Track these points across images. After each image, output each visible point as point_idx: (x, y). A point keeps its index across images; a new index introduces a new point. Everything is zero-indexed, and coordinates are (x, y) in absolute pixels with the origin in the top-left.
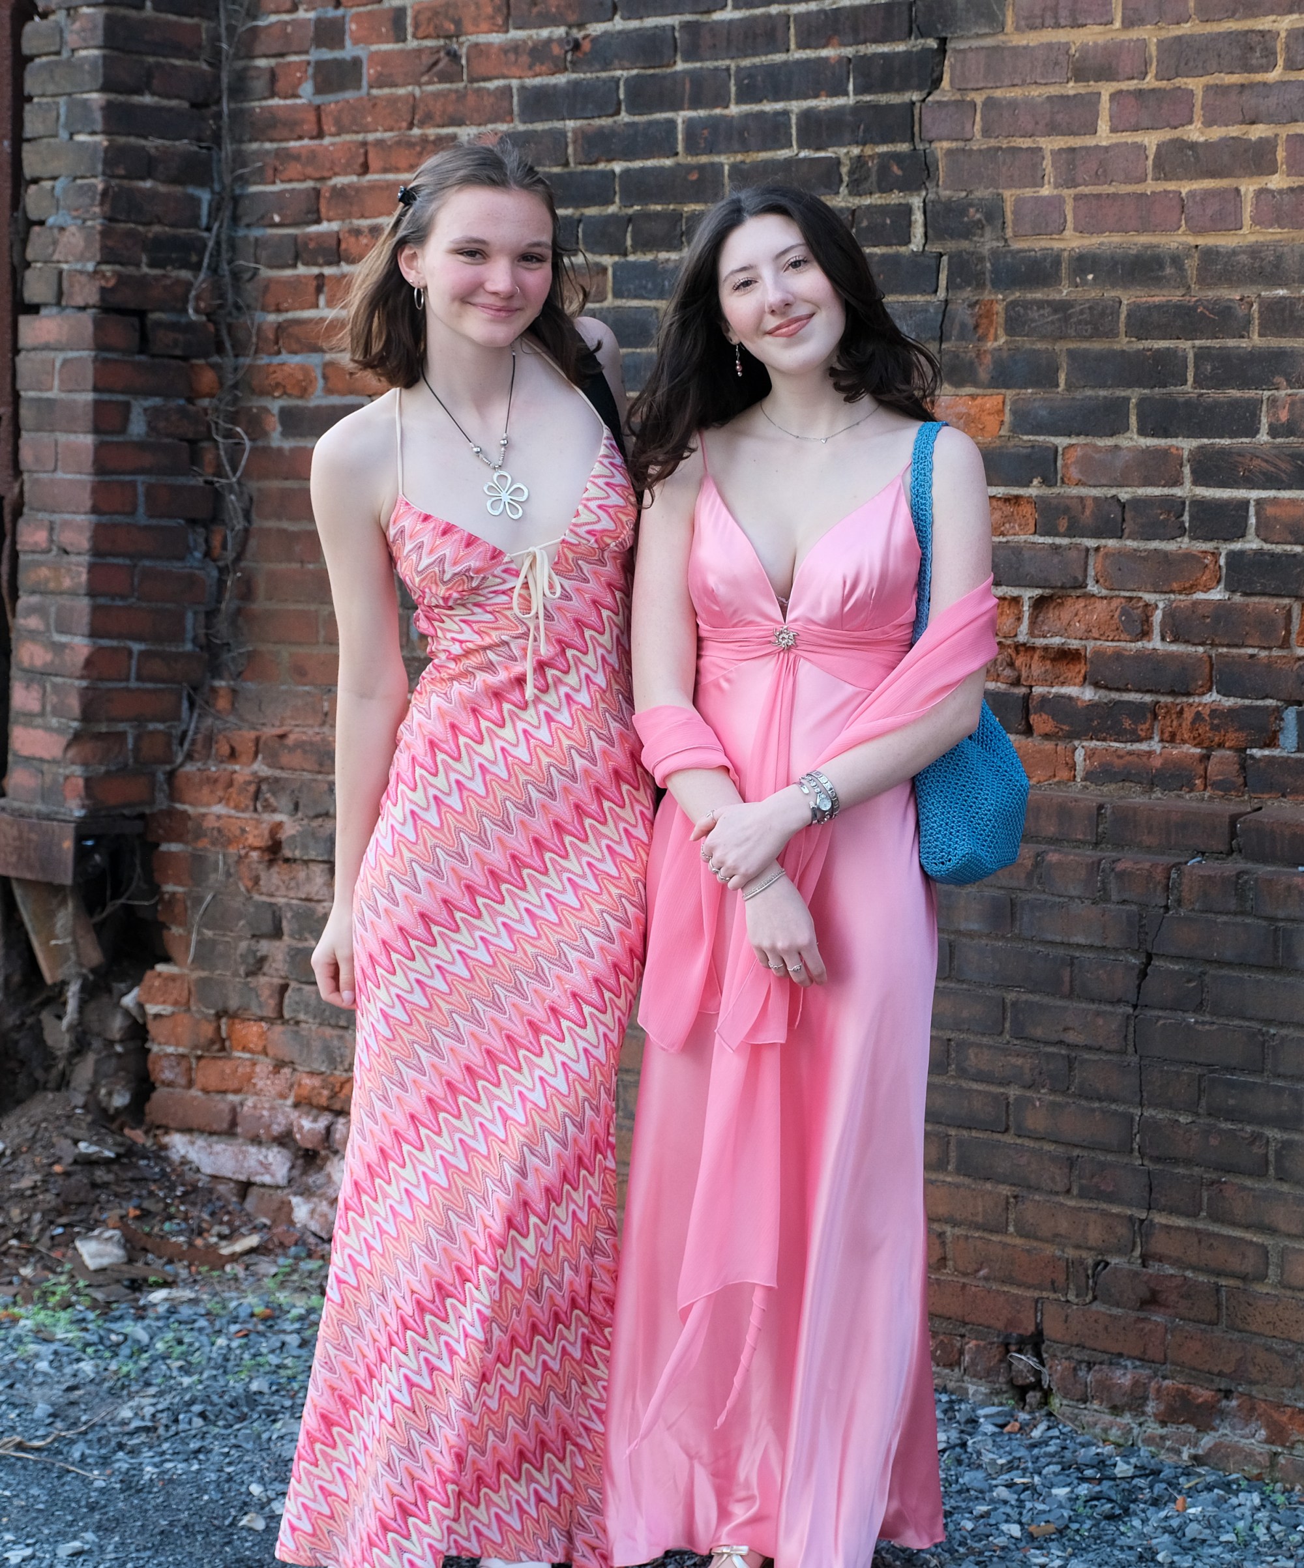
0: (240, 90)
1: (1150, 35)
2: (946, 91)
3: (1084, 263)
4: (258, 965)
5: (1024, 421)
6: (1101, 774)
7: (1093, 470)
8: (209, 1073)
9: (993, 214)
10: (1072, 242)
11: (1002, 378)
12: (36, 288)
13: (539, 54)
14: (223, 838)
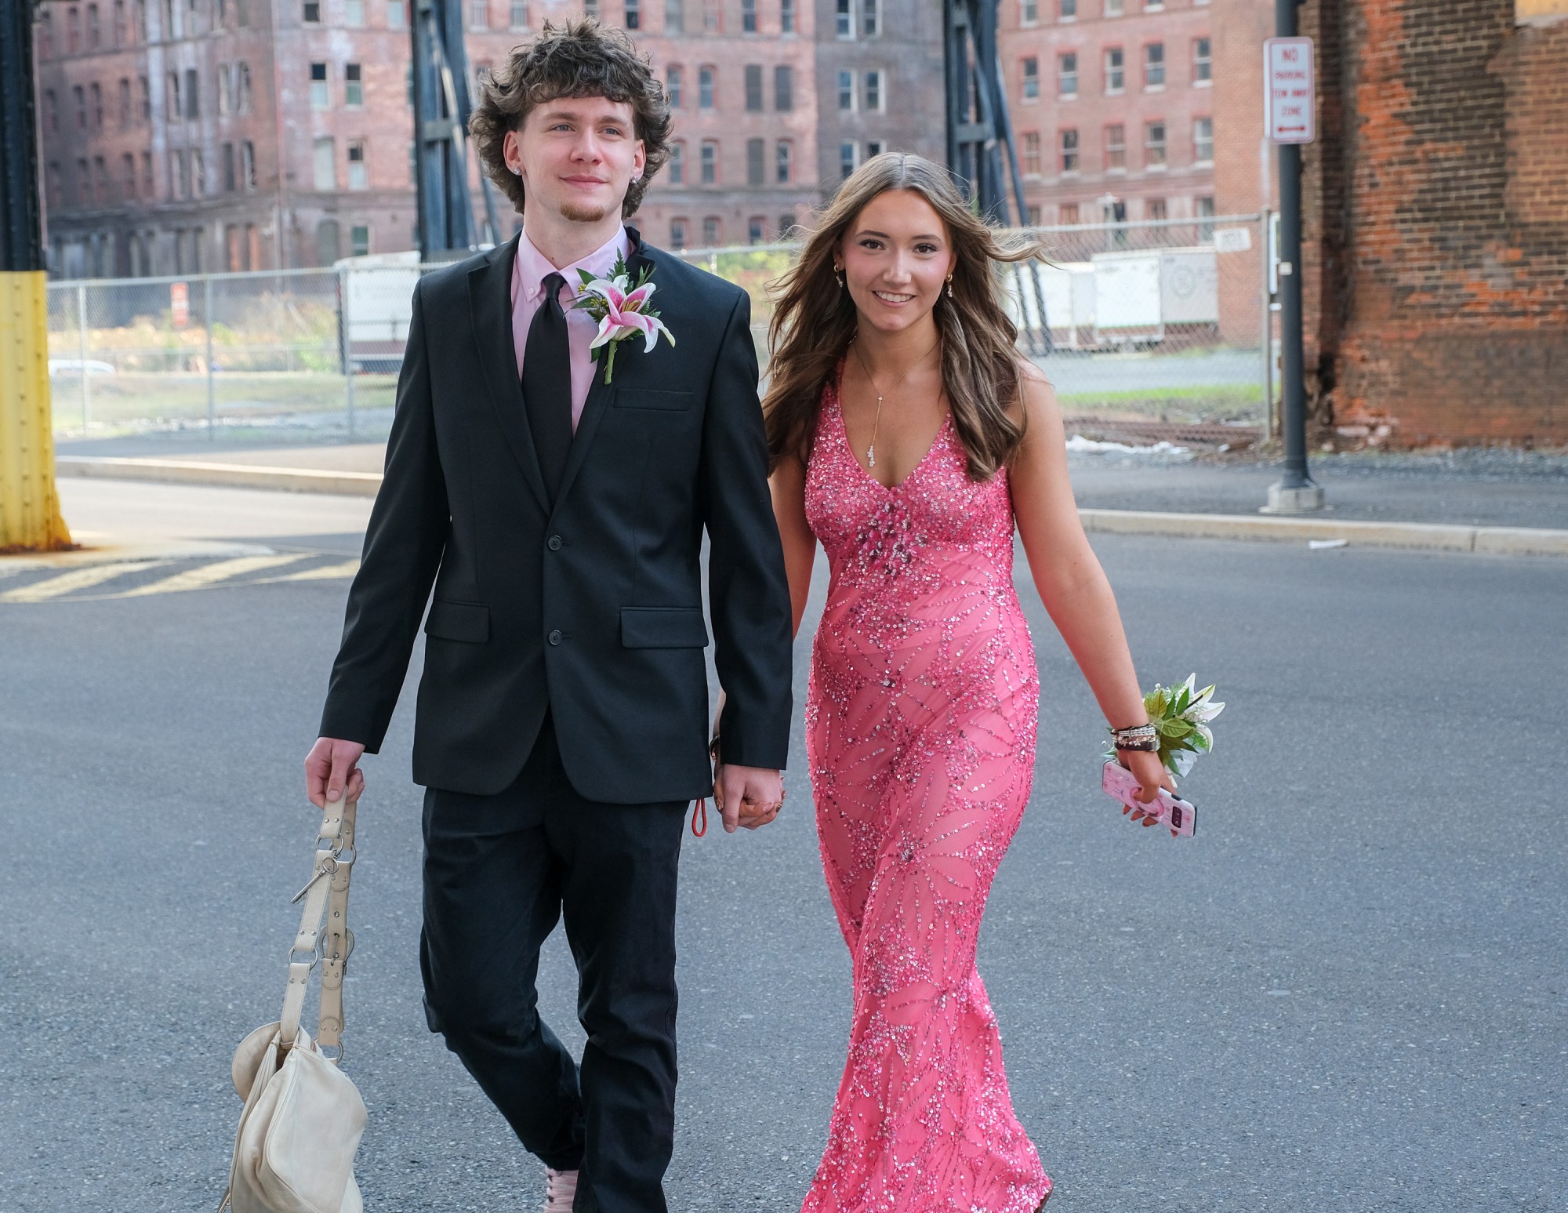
0: (1351, 187)
1: (1547, 179)
2: (1508, 188)
3: (1536, 224)
4: (1359, 386)
5: (1525, 255)
6: (1543, 324)
7: (1539, 264)
8: (1348, 412)
9: (1517, 214)
10: (1532, 219)
11: (1522, 245)
12: (1305, 235)
13: (1422, 181)
14: (1351, 357)
